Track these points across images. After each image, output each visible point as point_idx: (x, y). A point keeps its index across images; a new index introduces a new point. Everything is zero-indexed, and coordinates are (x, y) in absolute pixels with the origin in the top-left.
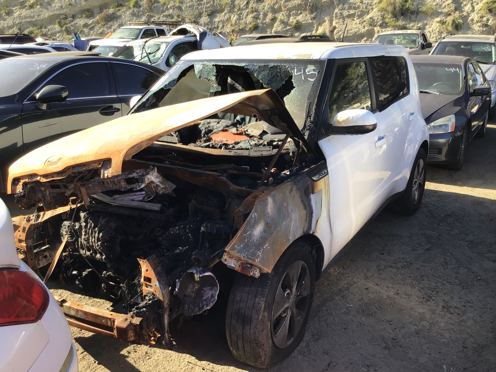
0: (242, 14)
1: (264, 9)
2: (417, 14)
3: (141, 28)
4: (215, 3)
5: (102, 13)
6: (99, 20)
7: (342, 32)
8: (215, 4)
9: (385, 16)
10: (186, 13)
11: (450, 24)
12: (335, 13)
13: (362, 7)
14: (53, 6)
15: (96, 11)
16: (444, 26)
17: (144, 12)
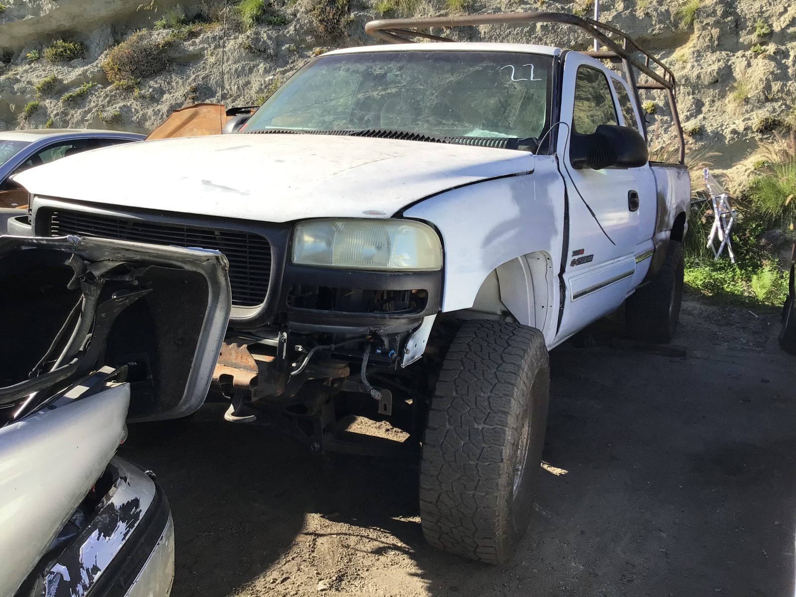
6: (107, 69)
17: (303, 41)
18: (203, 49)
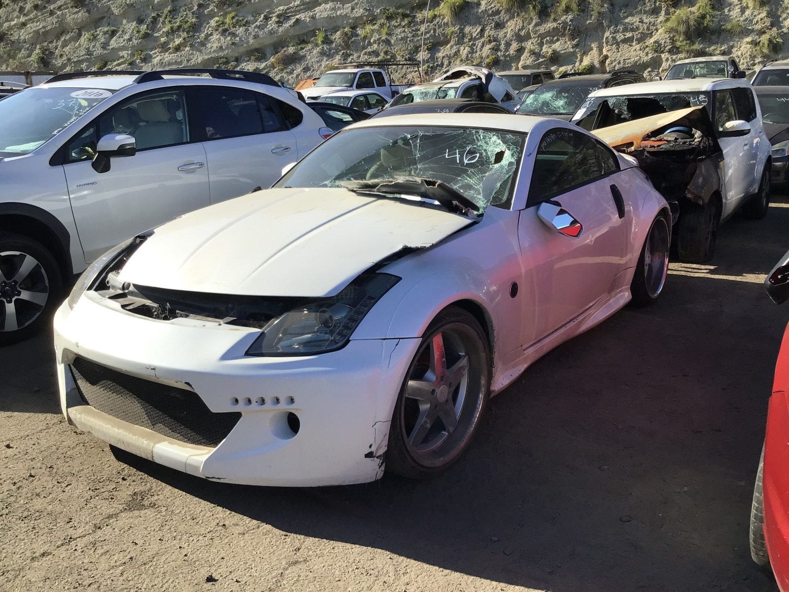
0: (475, 45)
1: (505, 36)
2: (720, 33)
3: (356, 72)
4: (437, 32)
5: (279, 54)
6: (274, 63)
7: (616, 62)
8: (437, 34)
9: (675, 39)
10: (396, 48)
11: (766, 45)
12: (605, 37)
13: (642, 29)
14: (209, 47)
15: (268, 51)
16: (758, 48)
17: (338, 49)
18: (306, 54)
